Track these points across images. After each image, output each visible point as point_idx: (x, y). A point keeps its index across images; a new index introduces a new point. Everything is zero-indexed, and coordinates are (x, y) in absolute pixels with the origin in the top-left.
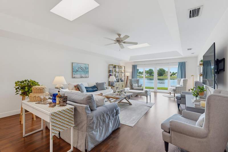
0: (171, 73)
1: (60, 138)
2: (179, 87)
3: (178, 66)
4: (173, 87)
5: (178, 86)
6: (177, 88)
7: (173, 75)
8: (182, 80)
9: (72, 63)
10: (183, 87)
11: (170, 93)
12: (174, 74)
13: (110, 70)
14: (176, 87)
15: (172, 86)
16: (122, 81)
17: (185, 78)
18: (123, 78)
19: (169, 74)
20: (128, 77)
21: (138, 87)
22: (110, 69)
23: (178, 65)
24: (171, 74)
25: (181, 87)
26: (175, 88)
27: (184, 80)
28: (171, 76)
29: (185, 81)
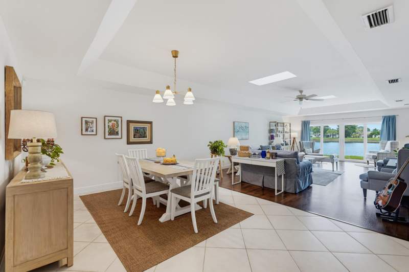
0: (369, 130)
1: (264, 187)
2: (383, 153)
3: (381, 123)
4: (374, 152)
5: (382, 151)
6: (381, 155)
7: (374, 136)
8: (389, 142)
9: (234, 122)
10: (390, 153)
11: (368, 161)
12: (376, 133)
13: (271, 130)
14: (379, 154)
15: (370, 152)
16: (286, 145)
17: (395, 140)
18: (288, 141)
19: (366, 133)
20: (294, 138)
21: (313, 152)
22: (271, 128)
23: (382, 121)
24: (369, 133)
25: (386, 153)
26: (376, 155)
27: (391, 144)
28: (370, 136)
29: (395, 144)
